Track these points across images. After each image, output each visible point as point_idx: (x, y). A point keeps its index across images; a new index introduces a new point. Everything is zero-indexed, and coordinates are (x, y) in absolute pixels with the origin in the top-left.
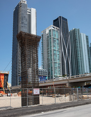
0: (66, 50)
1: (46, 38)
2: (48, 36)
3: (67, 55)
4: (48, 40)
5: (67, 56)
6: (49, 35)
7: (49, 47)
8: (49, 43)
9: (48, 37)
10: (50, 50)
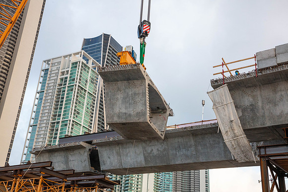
1: (59, 82)
4: (61, 90)
6: (69, 76)
7: (63, 110)
8: (63, 98)
10: (61, 120)
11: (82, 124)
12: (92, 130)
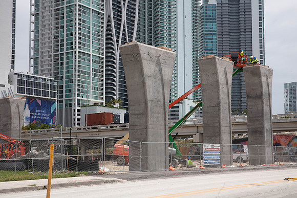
0: (121, 12)
3: (124, 30)
5: (124, 35)
10: (65, 5)
11: (91, 7)
12: (105, 13)
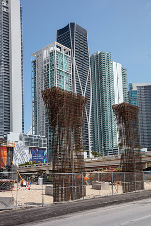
1: (44, 68)
2: (48, 65)
4: (46, 74)
6: (49, 63)
9: (48, 67)
